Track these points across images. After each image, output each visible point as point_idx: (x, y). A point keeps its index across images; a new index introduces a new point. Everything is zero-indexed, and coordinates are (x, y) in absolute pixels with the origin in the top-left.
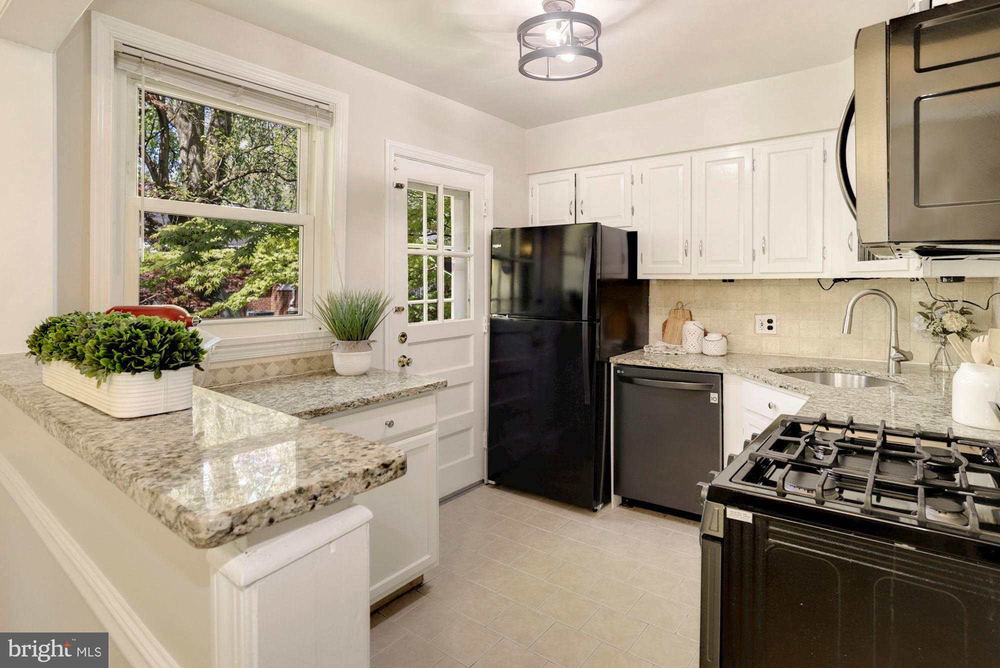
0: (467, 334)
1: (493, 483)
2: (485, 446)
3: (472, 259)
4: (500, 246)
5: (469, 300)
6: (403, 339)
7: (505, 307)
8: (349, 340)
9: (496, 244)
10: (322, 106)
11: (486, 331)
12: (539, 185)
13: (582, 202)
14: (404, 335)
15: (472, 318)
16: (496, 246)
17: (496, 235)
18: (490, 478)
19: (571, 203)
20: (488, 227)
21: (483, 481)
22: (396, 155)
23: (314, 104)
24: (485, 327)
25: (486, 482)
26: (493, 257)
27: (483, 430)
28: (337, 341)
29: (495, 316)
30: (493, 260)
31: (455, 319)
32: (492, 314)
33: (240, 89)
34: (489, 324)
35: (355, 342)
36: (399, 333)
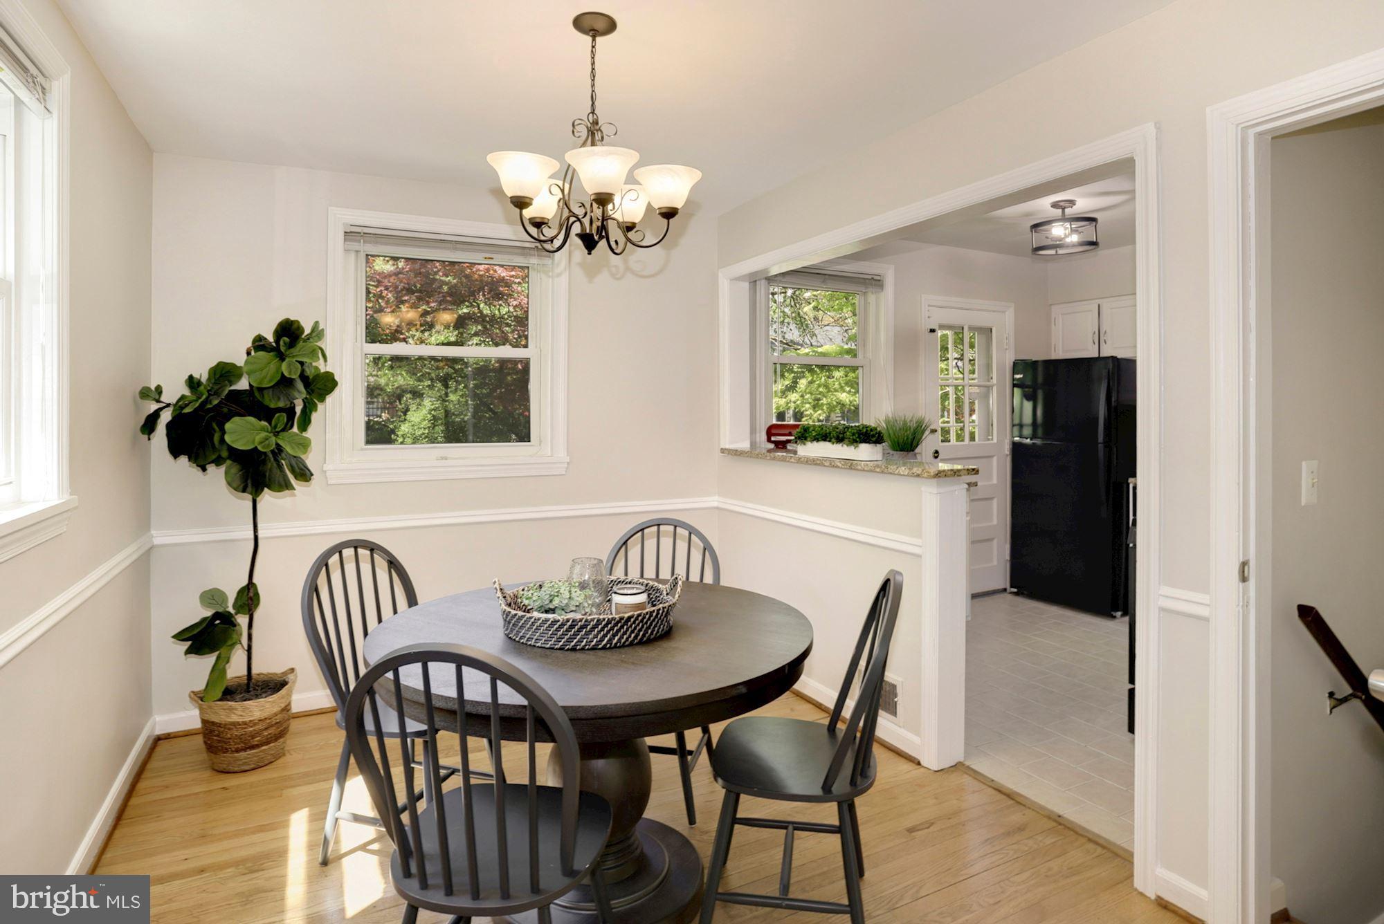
0: (990, 455)
1: (1015, 590)
2: (1008, 557)
3: (995, 388)
4: (1021, 376)
5: (992, 425)
6: (936, 455)
7: (1027, 431)
8: (901, 451)
9: (1018, 374)
10: (876, 278)
11: (1008, 453)
12: (1062, 314)
13: (1105, 332)
14: (937, 452)
15: (995, 440)
16: (1018, 376)
17: (1018, 366)
18: (1012, 587)
19: (1094, 333)
20: (1010, 359)
21: (1005, 590)
22: (929, 306)
23: (870, 277)
24: (1007, 449)
25: (1008, 591)
26: (1014, 386)
27: (1006, 543)
28: (892, 452)
29: (1017, 439)
30: (1015, 389)
31: (979, 441)
32: (1013, 437)
33: (827, 276)
34: (1011, 446)
35: (906, 453)
36: (933, 450)
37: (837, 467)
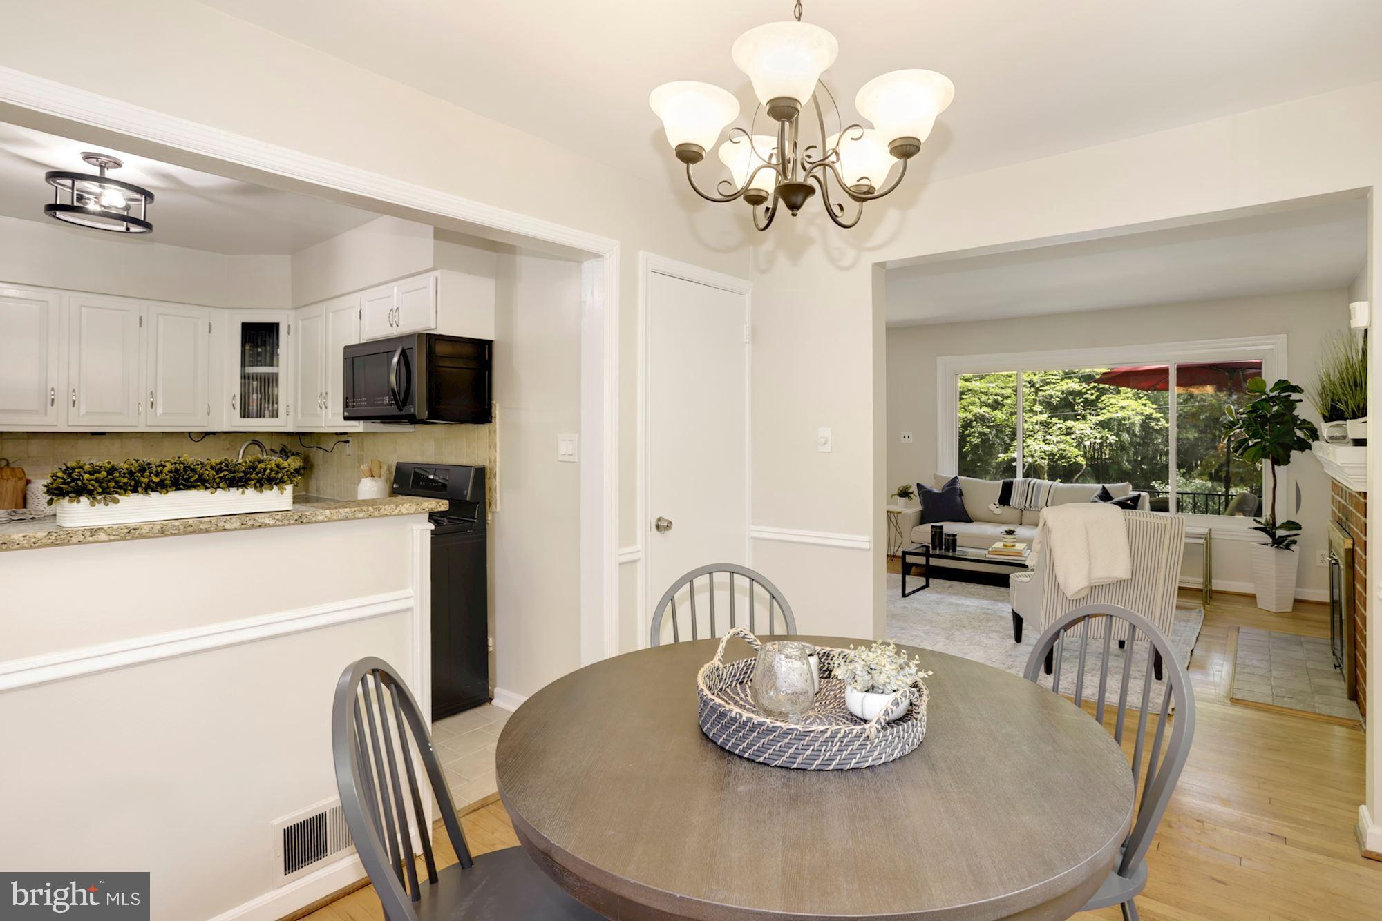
37: (267, 526)
